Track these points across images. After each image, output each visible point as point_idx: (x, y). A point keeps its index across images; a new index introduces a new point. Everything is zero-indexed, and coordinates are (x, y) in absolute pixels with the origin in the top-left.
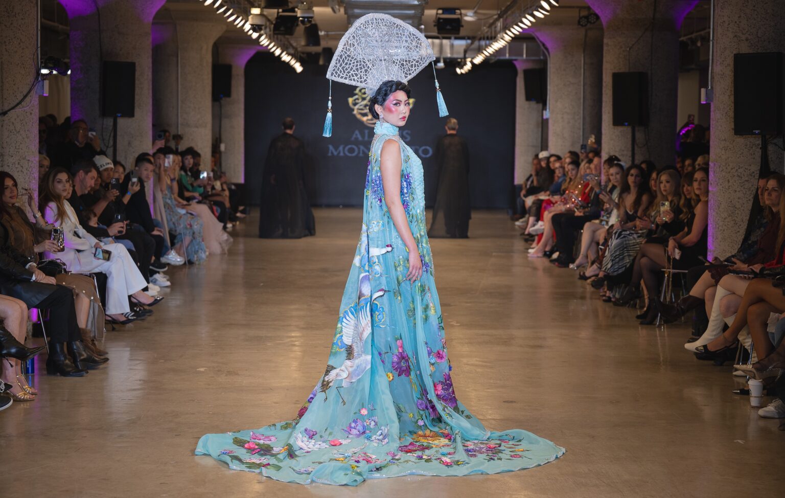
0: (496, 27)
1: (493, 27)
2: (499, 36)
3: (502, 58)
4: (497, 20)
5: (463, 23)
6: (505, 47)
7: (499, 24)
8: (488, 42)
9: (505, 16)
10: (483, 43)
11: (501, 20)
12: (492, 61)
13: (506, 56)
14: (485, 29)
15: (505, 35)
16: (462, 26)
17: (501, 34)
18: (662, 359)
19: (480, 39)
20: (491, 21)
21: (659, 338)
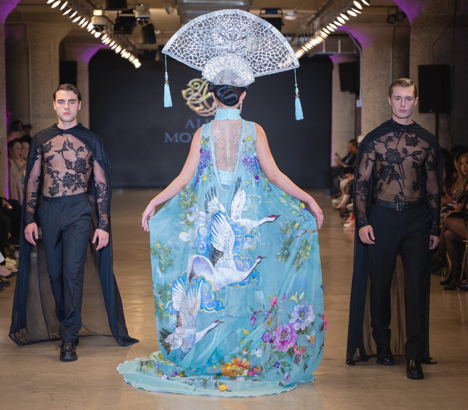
0: (313, 25)
1: (311, 25)
2: (316, 33)
3: (319, 53)
4: (315, 18)
5: (284, 22)
6: (322, 43)
7: (317, 23)
8: (306, 39)
9: (321, 15)
10: (302, 39)
11: (318, 19)
12: (310, 56)
13: (322, 50)
14: (304, 27)
15: (322, 33)
16: (283, 25)
17: (318, 31)
18: (463, 320)
19: (299, 36)
20: (309, 20)
21: (460, 302)
